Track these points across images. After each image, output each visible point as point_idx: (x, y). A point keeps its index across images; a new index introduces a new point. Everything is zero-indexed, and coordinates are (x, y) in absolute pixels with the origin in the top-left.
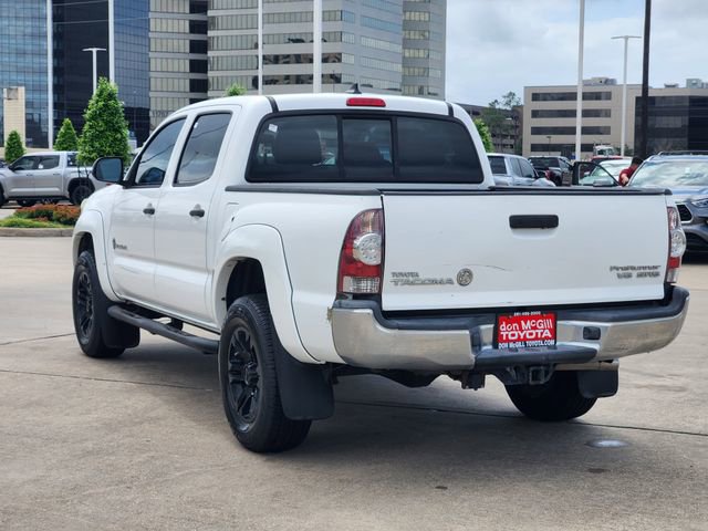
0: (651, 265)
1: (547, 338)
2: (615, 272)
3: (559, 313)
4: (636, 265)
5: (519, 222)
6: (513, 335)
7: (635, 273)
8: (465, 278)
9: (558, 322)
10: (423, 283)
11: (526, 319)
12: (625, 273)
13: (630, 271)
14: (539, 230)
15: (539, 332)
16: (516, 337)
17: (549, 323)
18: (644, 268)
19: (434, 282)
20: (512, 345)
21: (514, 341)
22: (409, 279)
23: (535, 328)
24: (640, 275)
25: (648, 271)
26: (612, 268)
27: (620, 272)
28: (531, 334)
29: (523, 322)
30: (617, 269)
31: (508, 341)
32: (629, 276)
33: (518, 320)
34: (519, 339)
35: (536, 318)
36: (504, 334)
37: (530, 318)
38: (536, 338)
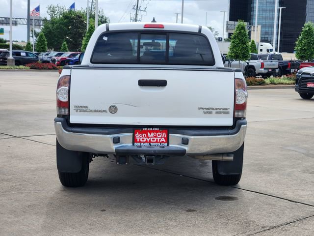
0: (224, 108)
1: (163, 142)
2: (202, 110)
3: (171, 130)
4: (215, 108)
6: (143, 139)
7: (214, 112)
8: (113, 110)
9: (170, 135)
10: (91, 111)
11: (150, 132)
12: (208, 111)
13: (211, 110)
14: (156, 87)
15: (158, 139)
16: (145, 141)
17: (165, 135)
18: (220, 109)
19: (96, 111)
20: (142, 144)
21: (144, 143)
22: (83, 109)
23: (156, 137)
24: (217, 113)
25: (222, 110)
26: (200, 108)
27: (205, 110)
28: (153, 140)
29: (149, 133)
30: (203, 109)
31: (140, 142)
32: (210, 113)
33: (146, 132)
34: (146, 142)
35: (157, 132)
36: (138, 138)
37: (153, 131)
38: (157, 142)
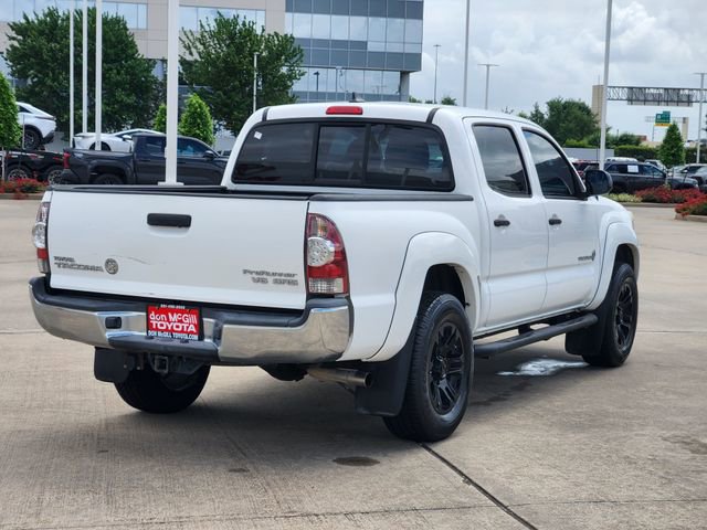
0: (287, 272)
1: (192, 332)
2: (249, 275)
3: (205, 310)
4: (271, 271)
5: (156, 220)
6: (162, 325)
7: (270, 279)
8: (112, 267)
9: (204, 319)
10: (79, 267)
11: (173, 311)
12: (260, 278)
13: (265, 276)
14: (176, 229)
15: (185, 325)
16: (164, 328)
17: (194, 319)
18: (281, 275)
19: (86, 268)
20: (160, 334)
21: (163, 331)
22: (67, 263)
23: (181, 321)
24: (276, 281)
25: (283, 278)
26: (245, 272)
27: (255, 276)
28: (177, 327)
29: (170, 315)
30: (251, 273)
31: (157, 329)
32: (264, 281)
33: (165, 312)
34: (167, 330)
35: (182, 312)
36: (154, 323)
37: (178, 311)
38: (182, 332)
